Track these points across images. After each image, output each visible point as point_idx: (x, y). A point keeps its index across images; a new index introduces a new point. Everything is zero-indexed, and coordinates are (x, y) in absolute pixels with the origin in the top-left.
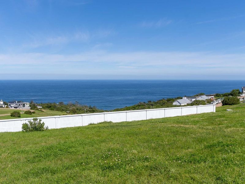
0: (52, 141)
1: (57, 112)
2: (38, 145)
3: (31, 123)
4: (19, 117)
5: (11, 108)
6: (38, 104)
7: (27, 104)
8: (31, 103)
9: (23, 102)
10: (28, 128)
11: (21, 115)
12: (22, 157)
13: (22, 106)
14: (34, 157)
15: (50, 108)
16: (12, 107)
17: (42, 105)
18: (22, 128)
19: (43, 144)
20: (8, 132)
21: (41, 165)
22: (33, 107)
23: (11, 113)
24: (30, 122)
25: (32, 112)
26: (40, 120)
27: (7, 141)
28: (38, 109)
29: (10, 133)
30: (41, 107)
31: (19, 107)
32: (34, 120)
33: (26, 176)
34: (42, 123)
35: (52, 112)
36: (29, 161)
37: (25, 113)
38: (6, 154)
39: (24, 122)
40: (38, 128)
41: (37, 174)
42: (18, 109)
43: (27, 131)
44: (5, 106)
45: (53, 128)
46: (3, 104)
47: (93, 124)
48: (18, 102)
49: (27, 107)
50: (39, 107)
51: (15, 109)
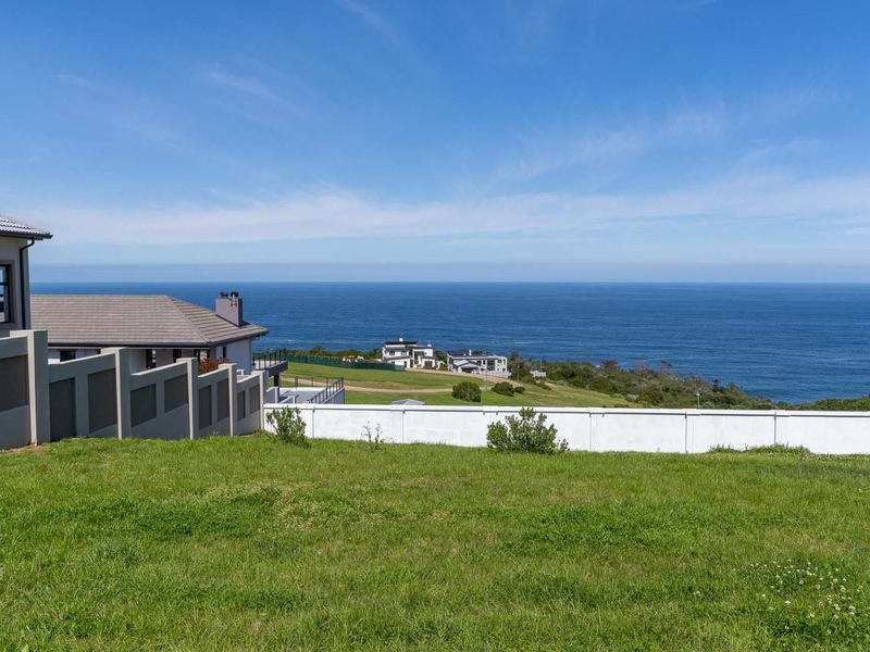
0: (580, 494)
1: (596, 393)
2: (537, 501)
3: (514, 425)
4: (477, 400)
5: (454, 372)
6: (533, 364)
7: (500, 361)
8: (512, 359)
9: (488, 354)
10: (505, 439)
11: (482, 396)
12: (491, 530)
13: (485, 367)
14: (526, 538)
15: (574, 379)
16: (456, 367)
17: (545, 366)
18: (488, 438)
19: (553, 499)
20: (447, 444)
21: (550, 569)
22: (519, 371)
23: (454, 388)
24: (511, 420)
25: (514, 387)
26: (542, 418)
27: (445, 473)
28: (532, 381)
29: (452, 448)
30: (544, 374)
31: (476, 368)
32: (523, 413)
33: (505, 593)
34: (548, 428)
35: (577, 395)
36: (510, 546)
37: (493, 390)
38: (445, 514)
39: (495, 419)
40: (537, 443)
41: (537, 596)
42: (474, 374)
43: (500, 450)
44: (439, 363)
45: (581, 448)
46: (431, 355)
47: (729, 451)
48: (475, 353)
49: (501, 370)
50: (536, 373)
51: (465, 374)
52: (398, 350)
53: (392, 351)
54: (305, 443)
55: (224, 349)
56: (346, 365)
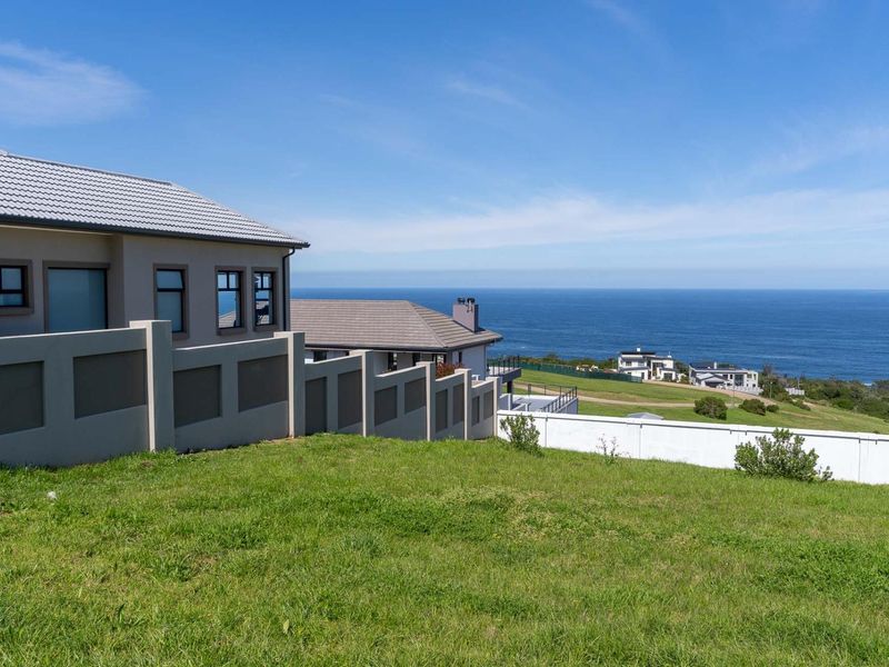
0: (848, 529)
1: (866, 416)
2: (793, 533)
3: (767, 447)
4: (722, 418)
5: (697, 385)
6: (788, 381)
7: (749, 376)
8: (764, 374)
9: (736, 367)
10: (755, 461)
11: (728, 413)
12: (739, 560)
13: (732, 381)
14: (781, 573)
15: (838, 400)
16: (699, 381)
17: (803, 383)
18: (737, 459)
19: (814, 533)
20: (689, 462)
21: (808, 610)
22: (771, 387)
23: (696, 403)
24: (762, 441)
25: (766, 405)
26: (799, 440)
27: (687, 494)
28: (788, 399)
29: (695, 468)
30: (802, 393)
31: (722, 383)
32: (776, 435)
33: (757, 631)
34: (807, 453)
35: (843, 417)
36: (761, 580)
37: (741, 407)
38: (687, 538)
39: (744, 439)
40: (794, 468)
41: (794, 638)
42: (719, 389)
43: (750, 473)
44: (680, 376)
45: (847, 478)
46: (672, 367)
48: (720, 367)
49: (750, 386)
50: (792, 391)
51: (708, 388)
52: (635, 360)
53: (629, 362)
54: (539, 452)
55: (460, 354)
56: (580, 375)
